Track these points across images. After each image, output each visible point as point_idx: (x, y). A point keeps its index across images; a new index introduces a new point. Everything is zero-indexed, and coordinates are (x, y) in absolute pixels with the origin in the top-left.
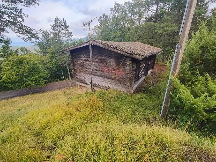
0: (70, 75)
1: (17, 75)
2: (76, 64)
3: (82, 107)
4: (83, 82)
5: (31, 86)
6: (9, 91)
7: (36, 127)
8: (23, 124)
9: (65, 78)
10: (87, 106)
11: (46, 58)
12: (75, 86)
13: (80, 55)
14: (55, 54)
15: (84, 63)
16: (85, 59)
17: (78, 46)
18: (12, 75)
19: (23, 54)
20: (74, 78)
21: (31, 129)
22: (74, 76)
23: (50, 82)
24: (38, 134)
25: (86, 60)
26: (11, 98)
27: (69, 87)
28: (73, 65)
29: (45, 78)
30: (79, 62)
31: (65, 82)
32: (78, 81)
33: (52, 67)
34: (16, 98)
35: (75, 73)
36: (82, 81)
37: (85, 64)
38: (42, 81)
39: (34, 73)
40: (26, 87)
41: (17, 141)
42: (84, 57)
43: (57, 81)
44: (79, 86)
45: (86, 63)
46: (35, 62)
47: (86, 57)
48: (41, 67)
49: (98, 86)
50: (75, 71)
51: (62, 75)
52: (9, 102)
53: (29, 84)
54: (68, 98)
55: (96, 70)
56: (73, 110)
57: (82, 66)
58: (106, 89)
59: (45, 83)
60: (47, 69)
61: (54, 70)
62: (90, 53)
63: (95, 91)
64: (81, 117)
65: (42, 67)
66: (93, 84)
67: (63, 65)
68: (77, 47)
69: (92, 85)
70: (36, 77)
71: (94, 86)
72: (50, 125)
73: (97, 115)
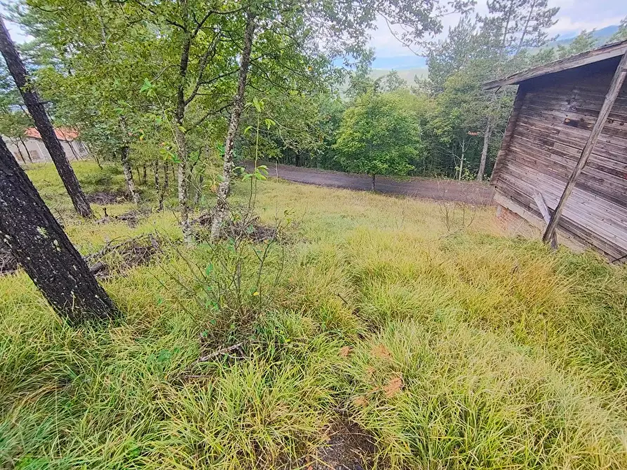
0: (482, 167)
1: (361, 140)
2: (521, 134)
3: (482, 274)
4: (522, 199)
5: (377, 173)
6: (338, 173)
7: (360, 265)
8: (341, 247)
9: (463, 173)
10: (502, 281)
11: (434, 105)
12: (487, 203)
13: (554, 102)
14: (464, 91)
15: (559, 132)
16: (573, 116)
17: (560, 62)
18: (353, 140)
19: (388, 88)
20: (493, 180)
21: (349, 263)
22: (495, 173)
23: (420, 173)
24: (357, 281)
25: (573, 124)
26: (339, 187)
27: (466, 202)
28: (509, 133)
29: (411, 161)
30: (539, 125)
31: (460, 184)
32: (505, 193)
33: (439, 132)
34: (345, 190)
35: (503, 163)
36: (517, 197)
37: (561, 136)
38: (404, 167)
39: (394, 143)
40: (368, 172)
41: (324, 272)
42: (570, 110)
43: (439, 175)
44: (499, 208)
45: (567, 134)
46: (404, 114)
47: (578, 110)
48: (414, 129)
49: (582, 235)
50: (507, 154)
51: (458, 162)
52: (334, 194)
53: (375, 167)
54: (452, 231)
55: (601, 168)
56: (451, 271)
57: (545, 143)
58: (619, 256)
59: (409, 174)
60: (426, 135)
61: (443, 144)
62: (607, 92)
63: (554, 243)
64: (468, 301)
65: (416, 130)
66: (561, 219)
67: (475, 132)
68: (557, 69)
69: (552, 220)
70: (394, 153)
71: (560, 226)
72: (386, 275)
73: (523, 323)
